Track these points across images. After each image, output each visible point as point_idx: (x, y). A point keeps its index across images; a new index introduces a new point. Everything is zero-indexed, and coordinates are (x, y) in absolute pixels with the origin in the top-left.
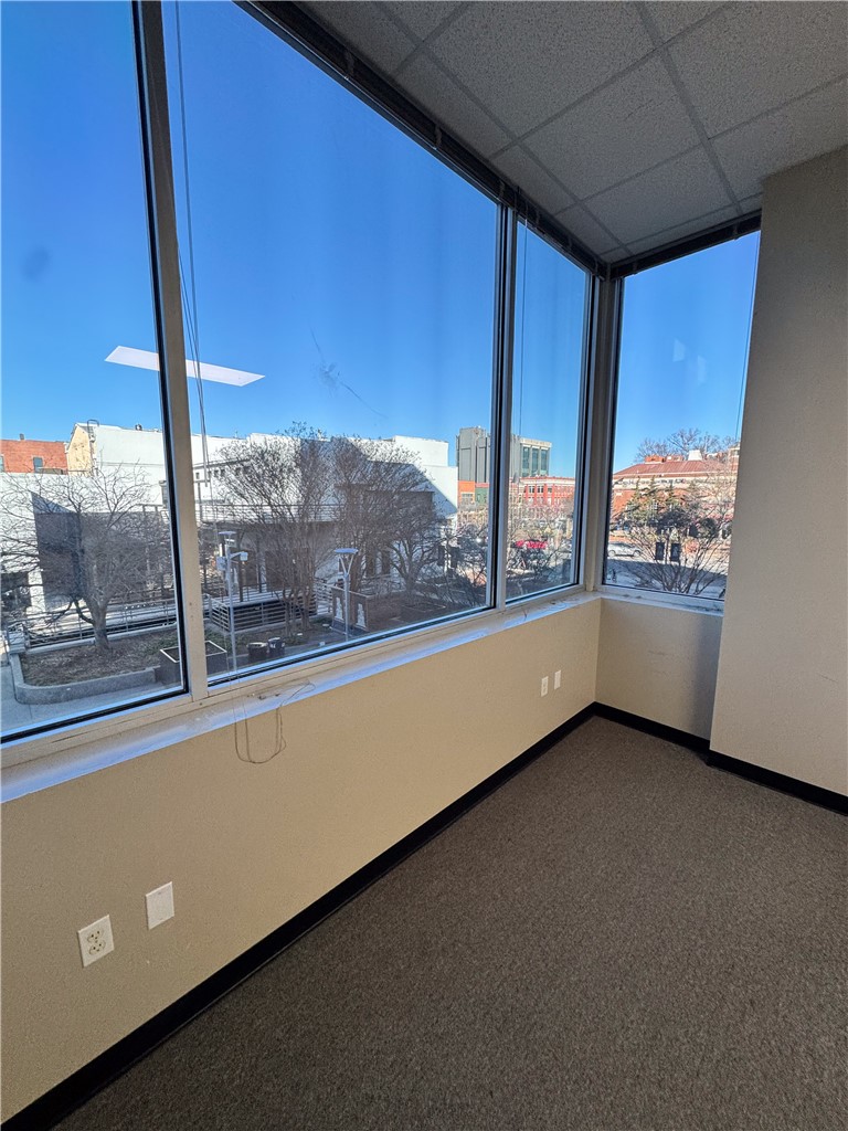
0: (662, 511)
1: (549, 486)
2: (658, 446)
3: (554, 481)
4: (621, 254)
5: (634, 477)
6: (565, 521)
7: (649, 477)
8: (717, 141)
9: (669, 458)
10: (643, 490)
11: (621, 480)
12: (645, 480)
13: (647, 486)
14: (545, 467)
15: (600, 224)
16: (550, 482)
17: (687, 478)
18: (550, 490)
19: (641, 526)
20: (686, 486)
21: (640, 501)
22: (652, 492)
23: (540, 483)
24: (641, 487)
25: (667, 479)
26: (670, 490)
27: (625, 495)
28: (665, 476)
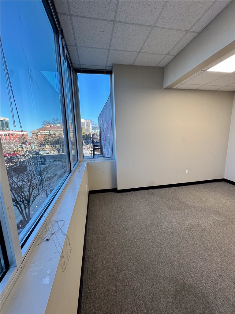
0: (54, 140)
1: (11, 134)
2: (48, 122)
3: (13, 132)
4: (78, 66)
5: (43, 131)
6: (22, 145)
7: (48, 131)
8: (112, 51)
9: (52, 125)
10: (47, 134)
11: (39, 131)
12: (47, 132)
13: (48, 133)
14: (7, 127)
15: (78, 55)
16: (11, 132)
17: (58, 131)
18: (12, 135)
19: (48, 145)
20: (59, 133)
21: (47, 138)
22: (50, 135)
23: (7, 133)
24: (46, 133)
25: (53, 131)
26: (55, 134)
27: (42, 136)
28: (52, 130)
